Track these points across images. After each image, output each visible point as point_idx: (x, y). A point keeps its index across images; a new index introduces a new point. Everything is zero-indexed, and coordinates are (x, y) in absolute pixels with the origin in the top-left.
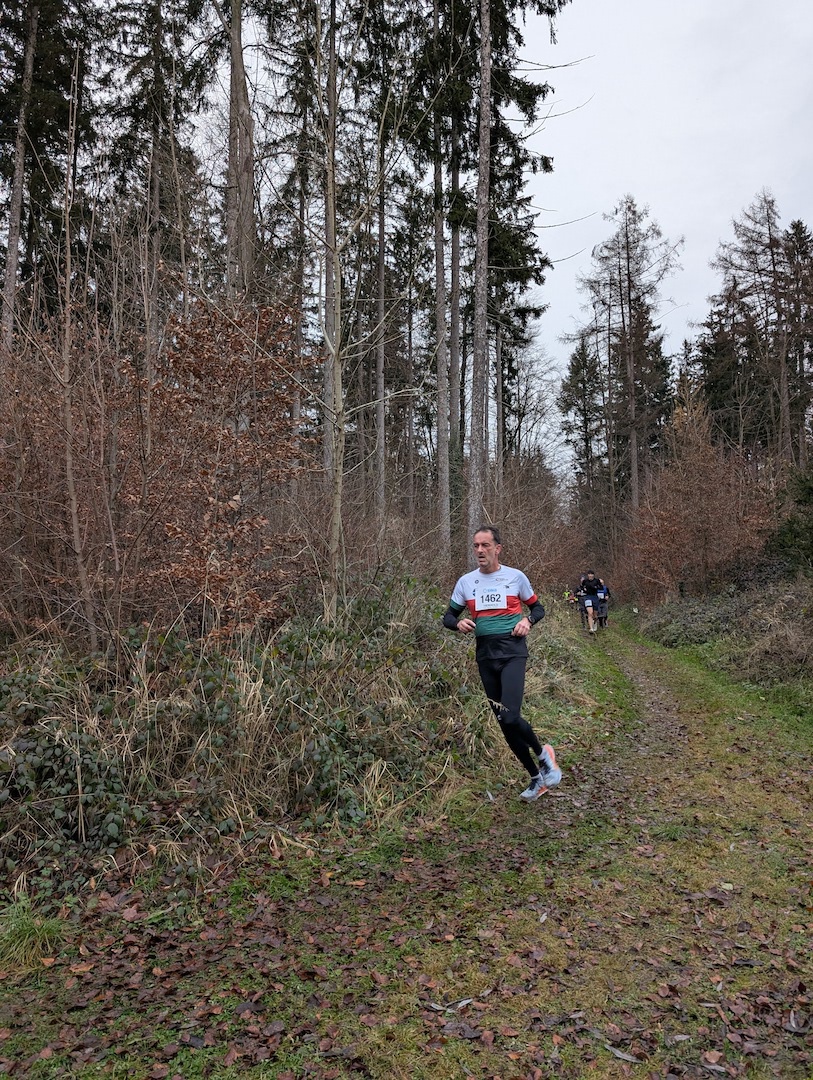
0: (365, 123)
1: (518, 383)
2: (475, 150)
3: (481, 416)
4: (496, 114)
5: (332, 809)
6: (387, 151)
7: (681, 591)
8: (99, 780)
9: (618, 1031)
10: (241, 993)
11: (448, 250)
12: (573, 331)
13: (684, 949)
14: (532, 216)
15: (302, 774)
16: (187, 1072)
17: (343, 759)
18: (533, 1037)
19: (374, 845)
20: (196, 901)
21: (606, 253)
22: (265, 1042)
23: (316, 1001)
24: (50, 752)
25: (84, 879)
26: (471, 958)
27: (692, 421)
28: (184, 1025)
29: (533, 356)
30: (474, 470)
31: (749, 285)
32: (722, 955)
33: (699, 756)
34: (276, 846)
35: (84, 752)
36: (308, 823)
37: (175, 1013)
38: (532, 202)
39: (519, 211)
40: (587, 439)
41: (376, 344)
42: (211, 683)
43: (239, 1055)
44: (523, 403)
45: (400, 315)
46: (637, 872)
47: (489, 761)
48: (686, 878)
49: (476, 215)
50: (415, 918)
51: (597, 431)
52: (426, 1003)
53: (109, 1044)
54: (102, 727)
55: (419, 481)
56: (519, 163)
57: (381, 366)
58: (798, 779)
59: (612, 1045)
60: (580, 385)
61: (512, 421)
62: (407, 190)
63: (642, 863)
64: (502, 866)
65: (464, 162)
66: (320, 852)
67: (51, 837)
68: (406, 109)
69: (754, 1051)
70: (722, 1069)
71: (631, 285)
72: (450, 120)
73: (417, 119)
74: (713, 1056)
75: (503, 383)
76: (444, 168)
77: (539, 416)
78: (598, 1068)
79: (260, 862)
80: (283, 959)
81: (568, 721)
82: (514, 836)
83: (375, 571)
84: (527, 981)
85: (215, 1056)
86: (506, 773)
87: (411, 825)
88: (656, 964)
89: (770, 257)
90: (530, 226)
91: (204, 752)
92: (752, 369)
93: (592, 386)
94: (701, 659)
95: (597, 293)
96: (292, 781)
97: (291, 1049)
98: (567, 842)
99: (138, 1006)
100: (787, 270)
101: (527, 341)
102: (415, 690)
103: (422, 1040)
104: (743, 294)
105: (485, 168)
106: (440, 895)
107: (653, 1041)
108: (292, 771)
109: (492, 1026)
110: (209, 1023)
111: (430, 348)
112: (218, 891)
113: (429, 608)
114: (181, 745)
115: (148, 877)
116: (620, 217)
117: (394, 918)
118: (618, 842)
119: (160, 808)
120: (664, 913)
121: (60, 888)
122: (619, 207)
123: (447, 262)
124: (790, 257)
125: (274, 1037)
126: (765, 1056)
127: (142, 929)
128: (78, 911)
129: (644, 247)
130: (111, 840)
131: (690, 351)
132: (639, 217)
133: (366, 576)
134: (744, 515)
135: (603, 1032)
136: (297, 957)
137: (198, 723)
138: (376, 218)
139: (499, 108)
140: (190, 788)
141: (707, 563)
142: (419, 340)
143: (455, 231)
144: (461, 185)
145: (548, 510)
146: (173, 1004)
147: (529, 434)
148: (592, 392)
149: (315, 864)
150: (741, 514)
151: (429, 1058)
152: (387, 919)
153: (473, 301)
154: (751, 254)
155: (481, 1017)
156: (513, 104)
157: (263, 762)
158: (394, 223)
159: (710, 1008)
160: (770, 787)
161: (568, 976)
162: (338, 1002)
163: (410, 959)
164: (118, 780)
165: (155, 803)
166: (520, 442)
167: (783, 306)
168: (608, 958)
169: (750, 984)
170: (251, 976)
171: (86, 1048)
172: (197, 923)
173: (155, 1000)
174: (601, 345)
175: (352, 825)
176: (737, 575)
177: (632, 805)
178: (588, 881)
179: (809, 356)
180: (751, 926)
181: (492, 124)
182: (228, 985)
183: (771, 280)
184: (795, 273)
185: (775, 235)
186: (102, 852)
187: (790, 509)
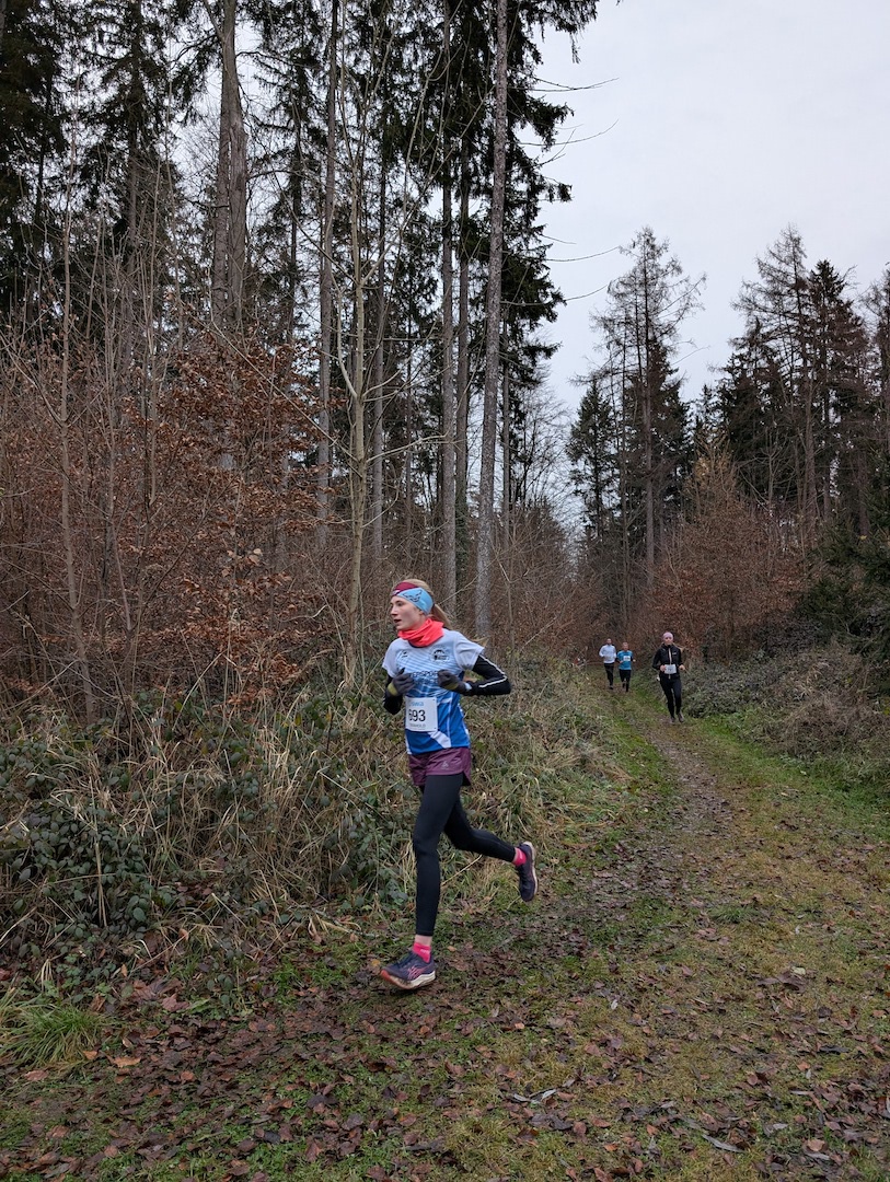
1: (525, 428)
2: (487, 175)
3: (491, 462)
4: (511, 135)
5: (372, 891)
7: (706, 656)
8: (120, 859)
9: (713, 1120)
10: (309, 1086)
11: (456, 282)
12: (586, 373)
13: (765, 1036)
14: (544, 247)
15: (336, 853)
16: (268, 1168)
17: (380, 836)
18: (626, 1128)
20: (240, 989)
21: (622, 289)
22: (346, 1136)
23: (390, 1093)
24: (66, 828)
25: (114, 967)
26: (546, 1047)
27: (716, 473)
28: (256, 1120)
29: (541, 398)
30: (483, 522)
31: (773, 328)
32: (805, 1042)
34: (314, 930)
35: (102, 828)
37: (241, 1108)
38: (544, 232)
39: (530, 241)
40: (598, 489)
42: (237, 754)
43: (320, 1150)
44: (529, 449)
46: (703, 956)
48: (755, 963)
49: (489, 245)
50: (479, 1006)
51: (608, 481)
52: (508, 1095)
53: (178, 1141)
54: (116, 800)
56: (535, 190)
57: (379, 406)
59: (710, 1135)
60: (591, 431)
61: (518, 468)
62: (409, 215)
63: (707, 948)
64: (561, 950)
65: (474, 187)
66: (363, 936)
67: (72, 920)
69: (856, 1139)
70: (826, 1157)
71: (649, 325)
72: (460, 141)
74: (815, 1144)
75: (509, 428)
77: (547, 463)
78: (700, 1158)
79: (301, 947)
80: (346, 1049)
82: (567, 919)
84: (610, 1070)
85: (295, 1151)
86: (547, 852)
87: (456, 908)
88: (740, 1052)
89: (796, 299)
90: (542, 257)
91: (231, 828)
92: (775, 417)
93: (604, 432)
94: (731, 730)
95: (612, 332)
97: (376, 1143)
98: (624, 925)
99: (198, 1100)
100: (814, 315)
101: (536, 383)
103: (513, 1132)
104: (767, 337)
105: (499, 194)
106: (503, 982)
107: (752, 1130)
108: (324, 849)
109: (582, 1117)
110: (282, 1118)
111: (430, 386)
112: (262, 978)
114: (204, 822)
115: (184, 963)
116: (637, 251)
117: (458, 1006)
118: (678, 925)
119: (186, 889)
120: (740, 999)
121: (88, 976)
122: (637, 241)
123: (456, 294)
124: (816, 299)
125: (355, 1131)
126: (868, 1144)
127: (186, 1020)
128: (112, 1001)
129: (663, 283)
130: (139, 924)
131: (710, 397)
132: (658, 251)
134: (773, 575)
135: (698, 1122)
136: (361, 1046)
137: (223, 797)
139: (514, 130)
140: (215, 867)
141: (733, 626)
142: (418, 378)
143: (463, 260)
144: (471, 212)
146: (238, 1099)
147: (535, 483)
148: (605, 438)
149: (360, 950)
150: (769, 575)
151: (523, 1150)
152: (449, 1008)
154: (776, 295)
155: (569, 1108)
156: (529, 126)
157: (292, 840)
159: (803, 1096)
160: (827, 867)
161: (651, 1065)
162: (416, 1095)
163: (482, 1049)
164: (139, 859)
165: (179, 883)
166: (525, 490)
167: (808, 352)
168: (690, 1046)
169: (839, 1071)
170: (316, 1068)
171: (154, 1145)
172: (245, 1013)
173: (217, 1094)
174: (615, 389)
175: (394, 907)
176: (765, 640)
177: (685, 886)
178: (653, 966)
179: (835, 405)
180: (832, 1012)
181: (507, 147)
182: (293, 1077)
183: (797, 324)
184: (822, 316)
185: (801, 275)
186: (131, 936)
187: (820, 568)
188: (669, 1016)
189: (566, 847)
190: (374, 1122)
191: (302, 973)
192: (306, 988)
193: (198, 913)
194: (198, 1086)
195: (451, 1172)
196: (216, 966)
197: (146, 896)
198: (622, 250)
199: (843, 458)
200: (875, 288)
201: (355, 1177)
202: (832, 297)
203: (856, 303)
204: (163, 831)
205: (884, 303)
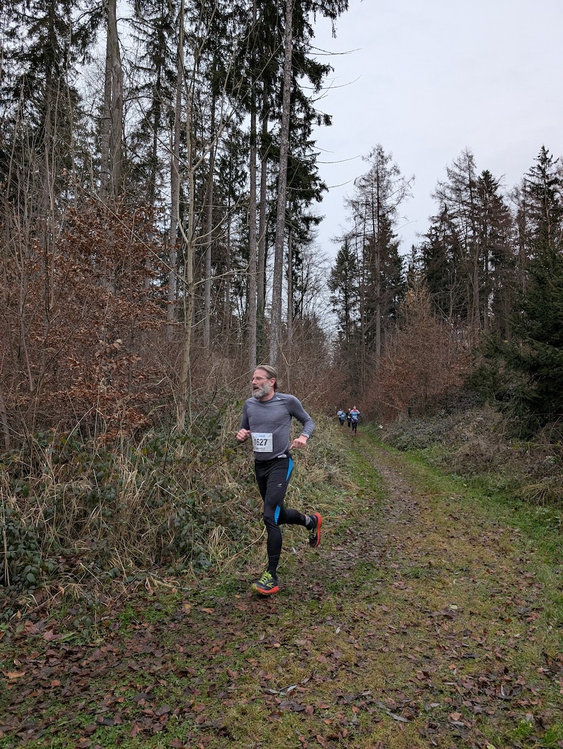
0: (202, 81)
1: (302, 269)
2: (279, 106)
3: (278, 290)
4: (294, 82)
5: (189, 560)
6: (218, 102)
7: (410, 413)
8: (20, 541)
9: (394, 702)
10: (136, 688)
11: (259, 174)
12: (340, 235)
13: (430, 648)
14: (315, 154)
15: (166, 536)
16: (104, 743)
18: (339, 709)
20: (96, 625)
21: (363, 183)
22: (158, 720)
23: (189, 690)
25: (12, 612)
26: (293, 658)
28: (99, 711)
29: (313, 250)
30: (274, 327)
31: (456, 211)
32: (454, 652)
33: (428, 523)
34: (149, 586)
35: (8, 521)
36: (171, 570)
37: (90, 703)
38: (315, 145)
39: (307, 150)
40: (347, 309)
42: (102, 472)
43: (140, 730)
44: (305, 282)
46: (395, 599)
48: (427, 602)
49: (279, 151)
50: (252, 633)
51: (354, 304)
52: (265, 689)
53: (45, 726)
54: (21, 504)
56: (309, 117)
59: (391, 712)
60: (344, 272)
61: (298, 294)
62: (230, 131)
63: (399, 593)
64: (307, 597)
65: (271, 113)
66: (181, 589)
69: (481, 712)
70: (462, 724)
71: (380, 206)
72: (262, 83)
74: (456, 715)
75: (292, 268)
77: (315, 292)
78: (384, 727)
79: (140, 597)
80: (163, 663)
81: (341, 499)
82: (313, 577)
84: (332, 672)
85: (123, 731)
86: (303, 535)
87: (242, 571)
89: (469, 193)
90: (314, 161)
91: (97, 520)
92: (456, 266)
93: (351, 273)
94: (423, 459)
95: (357, 210)
96: (158, 541)
97: (177, 723)
98: (348, 580)
99: (62, 699)
100: (480, 204)
101: (310, 240)
102: (239, 477)
103: (266, 713)
104: (452, 216)
105: (286, 119)
106: (269, 617)
107: (417, 708)
108: (158, 533)
109: (311, 702)
110: (116, 709)
111: (242, 241)
112: (112, 618)
114: (79, 516)
115: (59, 609)
116: (373, 159)
117: (238, 633)
118: (382, 580)
119: (64, 561)
120: (416, 625)
122: (372, 153)
123: (258, 182)
124: (481, 193)
125: (164, 716)
126: (488, 715)
127: (59, 646)
128: (9, 635)
129: (388, 180)
130: (31, 584)
131: (416, 252)
132: (386, 160)
134: (451, 363)
135: (384, 704)
136: (173, 661)
137: (93, 500)
138: (207, 148)
139: (296, 79)
140: (86, 546)
141: (426, 395)
142: (234, 235)
143: (264, 162)
144: (269, 130)
145: (322, 356)
146: (88, 697)
147: (308, 304)
148: (352, 277)
149: (178, 598)
150: (449, 363)
151: (272, 725)
152: (233, 634)
153: (274, 211)
154: (457, 190)
155: (304, 697)
156: (306, 76)
157: (138, 528)
158: (221, 153)
159: (451, 685)
160: (475, 543)
161: (358, 668)
162: (206, 691)
163: (252, 660)
164: (34, 541)
165: (60, 557)
166: (302, 309)
167: (476, 226)
168: (382, 655)
169: (473, 669)
170: (142, 676)
171: (29, 729)
172: (99, 641)
173: (75, 694)
174: (359, 245)
175: (202, 571)
176: (446, 404)
177: (388, 555)
178: (365, 605)
179: (492, 260)
180: (472, 632)
181: (292, 89)
182: (127, 682)
183: (469, 209)
184: (485, 205)
185: (473, 179)
186: (25, 592)
187: (480, 361)
188: (372, 637)
190: (177, 710)
191: (139, 614)
192: (140, 624)
193: (71, 576)
194: (62, 690)
195: (225, 741)
196: (81, 610)
197: (36, 565)
198: (363, 158)
199: (497, 292)
200: (516, 189)
201: (161, 747)
202: (491, 193)
203: (505, 198)
204: (51, 522)
205: (522, 198)
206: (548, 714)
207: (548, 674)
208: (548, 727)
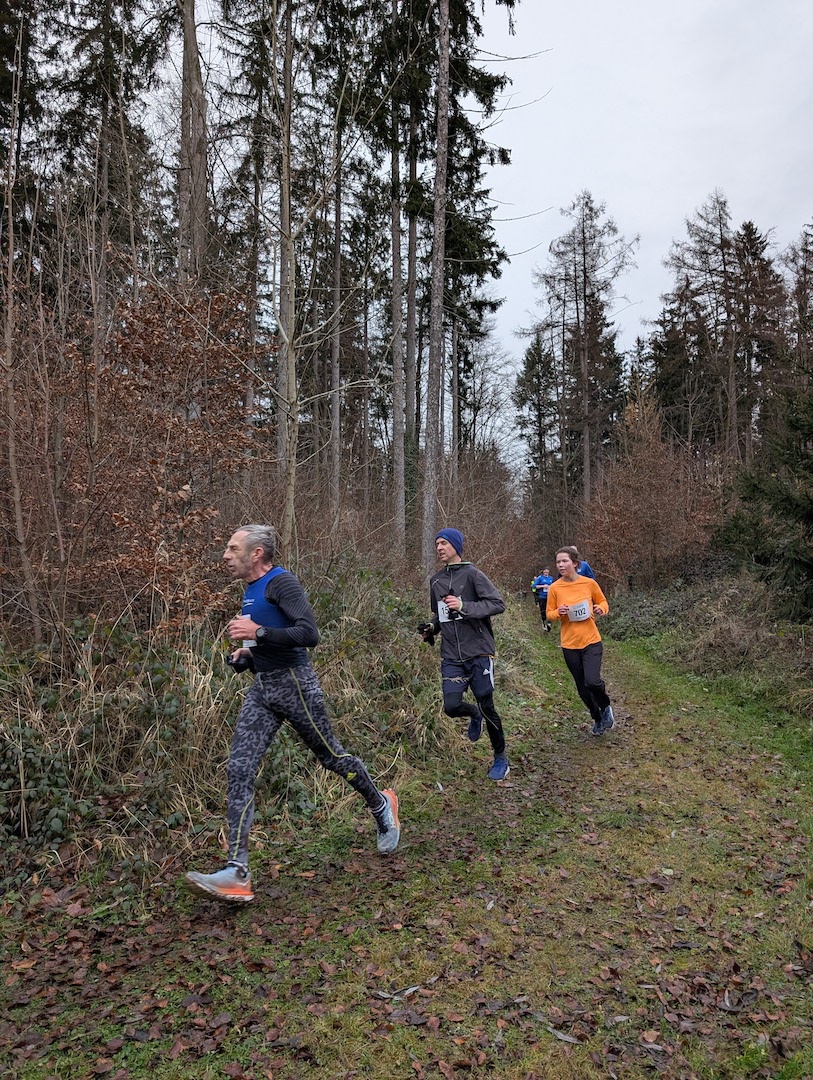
0: (321, 108)
1: (473, 377)
2: (432, 140)
3: (436, 407)
4: (455, 104)
5: (283, 802)
6: (344, 138)
7: (630, 584)
8: (43, 775)
9: (560, 1014)
10: (187, 986)
11: (405, 240)
12: (528, 326)
13: (625, 933)
14: (490, 209)
16: (131, 1066)
17: (294, 751)
18: (478, 1022)
19: (324, 836)
20: (142, 895)
21: (562, 248)
22: (212, 1034)
23: (263, 992)
25: (26, 875)
26: (418, 946)
27: (643, 418)
28: (130, 1020)
29: (489, 349)
30: (429, 462)
31: (701, 284)
32: (661, 938)
33: (644, 746)
34: (224, 839)
35: (26, 747)
37: (119, 1007)
38: (490, 195)
39: (477, 204)
40: (541, 434)
41: (331, 333)
42: (159, 676)
43: (185, 1048)
44: (478, 396)
45: (355, 306)
46: (582, 859)
47: (439, 752)
48: (629, 864)
49: (433, 206)
50: (364, 908)
51: (551, 426)
52: (373, 992)
53: (52, 1040)
54: (45, 720)
55: (375, 473)
56: (477, 154)
57: (337, 355)
58: (738, 768)
59: (555, 1028)
60: (535, 380)
61: (468, 415)
62: (364, 179)
63: (587, 851)
64: (451, 855)
65: (421, 151)
66: (269, 844)
68: (363, 95)
69: (690, 1030)
70: (659, 1048)
71: (587, 281)
72: (408, 108)
73: (375, 106)
74: (651, 1035)
75: (459, 376)
76: (402, 157)
77: (494, 410)
78: (541, 1050)
79: (209, 855)
80: (231, 951)
81: (518, 712)
82: (463, 826)
83: (328, 563)
84: (474, 967)
85: (161, 1049)
86: (456, 764)
87: (362, 817)
88: (598, 948)
89: (721, 258)
90: (488, 218)
91: (153, 745)
92: (702, 367)
93: (547, 381)
94: (647, 652)
95: (553, 288)
97: (238, 1040)
98: (515, 831)
99: (82, 1001)
100: (737, 271)
101: (483, 335)
102: (367, 681)
103: (369, 1027)
104: (696, 293)
105: (443, 158)
106: (389, 885)
107: (594, 1023)
109: (438, 1012)
110: (155, 1017)
111: (386, 339)
112: (165, 885)
113: (383, 601)
114: (129, 739)
115: (93, 872)
116: (577, 212)
117: (343, 908)
118: (565, 831)
119: (106, 802)
120: (607, 899)
121: (1, 885)
122: (576, 203)
123: (404, 253)
124: (740, 256)
125: (221, 1029)
126: (700, 1034)
127: (86, 924)
128: (20, 908)
129: (600, 243)
130: (55, 835)
131: (643, 348)
132: (596, 213)
133: (319, 568)
134: (692, 510)
135: (546, 1015)
136: (245, 949)
137: (146, 716)
138: (332, 205)
139: (457, 98)
140: (137, 782)
141: (655, 557)
142: (374, 330)
143: (412, 222)
144: (418, 176)
145: (503, 503)
146: (118, 999)
147: (484, 427)
148: (547, 387)
149: (264, 857)
150: (689, 510)
151: (376, 1045)
152: (336, 910)
153: (429, 292)
154: (703, 254)
155: (428, 1004)
156: (471, 94)
157: (213, 755)
158: (350, 211)
159: (649, 989)
160: (711, 776)
161: (513, 962)
162: (288, 993)
163: (358, 948)
164: (62, 775)
165: (100, 797)
166: (475, 435)
167: (733, 306)
168: (552, 944)
169: (687, 965)
170: (198, 969)
171: (29, 1044)
172: (144, 917)
173: (100, 995)
174: (555, 340)
175: (301, 816)
176: (685, 569)
177: (578, 794)
178: (535, 868)
179: (757, 356)
180: (690, 910)
181: (450, 113)
182: (175, 978)
183: (723, 280)
184: (745, 274)
185: (726, 235)
186: (46, 847)
187: (735, 504)
188: (540, 916)
189: (475, 759)
190: (241, 1020)
194: (83, 989)
195: (304, 1066)
198: (562, 211)
199: (765, 403)
200: (793, 249)
201: (211, 1072)
202: (755, 256)
203: (776, 262)
204: (89, 747)
205: (801, 262)
206: (792, 1035)
207: (800, 973)
208: (789, 1055)
